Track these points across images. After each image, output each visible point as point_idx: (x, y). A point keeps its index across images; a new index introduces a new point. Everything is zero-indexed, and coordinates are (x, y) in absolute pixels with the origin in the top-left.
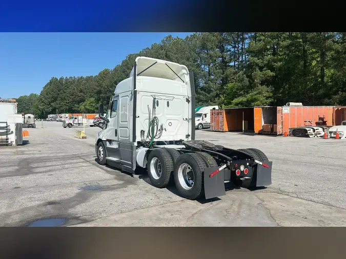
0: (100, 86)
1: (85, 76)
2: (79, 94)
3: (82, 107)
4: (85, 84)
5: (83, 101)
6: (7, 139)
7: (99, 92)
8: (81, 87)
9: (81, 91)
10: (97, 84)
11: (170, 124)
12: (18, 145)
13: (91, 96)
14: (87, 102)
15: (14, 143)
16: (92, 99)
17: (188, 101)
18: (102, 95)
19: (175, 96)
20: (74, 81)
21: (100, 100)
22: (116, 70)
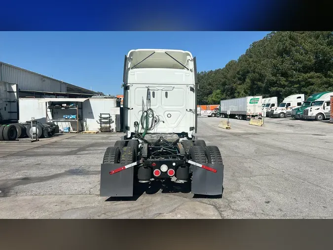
0: (225, 77)
1: (214, 70)
2: (208, 87)
3: (210, 99)
4: (214, 77)
5: (211, 93)
6: (110, 127)
7: (224, 84)
8: (210, 80)
9: (210, 84)
10: (223, 76)
11: (169, 116)
12: (117, 132)
13: (218, 88)
14: (214, 94)
15: (114, 130)
16: (218, 91)
17: (192, 89)
18: (227, 86)
19: (175, 86)
20: (205, 75)
21: (225, 91)
22: (240, 60)
